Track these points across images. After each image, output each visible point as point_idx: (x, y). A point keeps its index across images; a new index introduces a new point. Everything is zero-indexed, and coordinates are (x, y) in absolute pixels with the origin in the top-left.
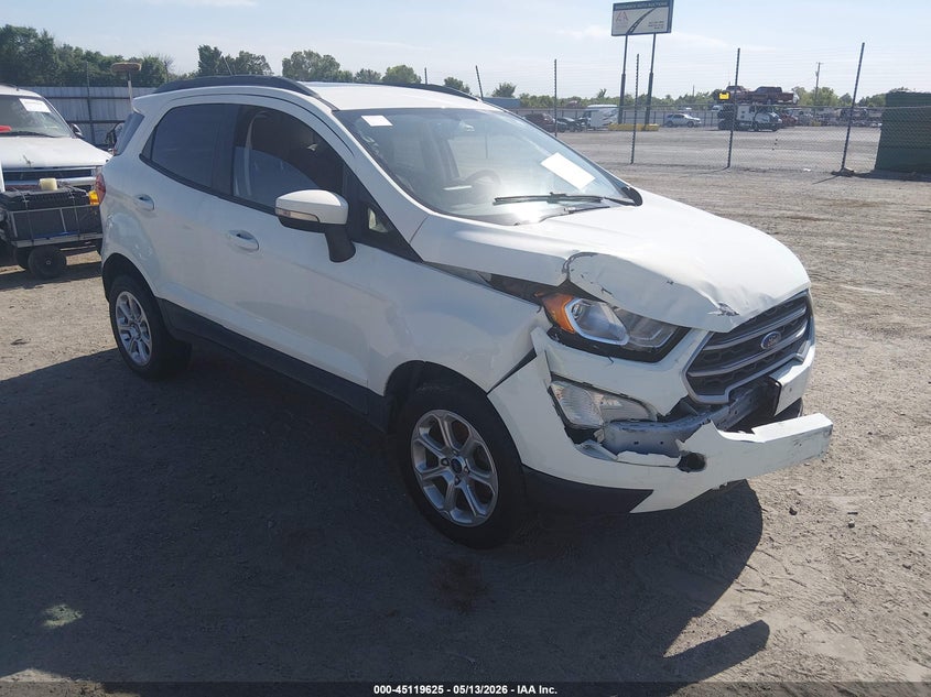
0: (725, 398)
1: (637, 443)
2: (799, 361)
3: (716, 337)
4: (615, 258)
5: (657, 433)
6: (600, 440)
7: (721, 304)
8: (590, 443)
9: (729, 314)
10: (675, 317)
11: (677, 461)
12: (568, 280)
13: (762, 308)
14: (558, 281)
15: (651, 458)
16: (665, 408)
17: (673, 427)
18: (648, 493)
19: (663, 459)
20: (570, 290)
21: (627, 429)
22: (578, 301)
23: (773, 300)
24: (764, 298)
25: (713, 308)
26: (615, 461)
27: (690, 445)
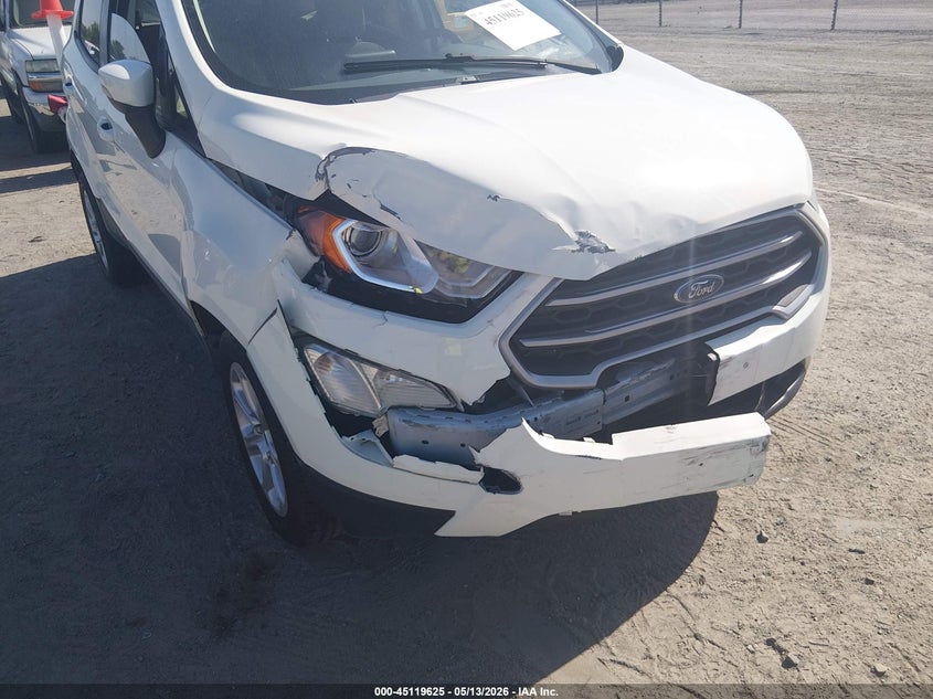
0: (590, 380)
1: (425, 442)
2: (780, 319)
3: (567, 287)
4: (402, 157)
5: (451, 431)
6: (381, 432)
7: (581, 234)
8: (367, 435)
9: (594, 250)
10: (496, 253)
11: (478, 476)
12: (328, 192)
13: (669, 239)
14: (312, 192)
15: (440, 468)
16: (472, 392)
17: (479, 424)
18: (450, 514)
19: (458, 471)
20: (333, 206)
21: (409, 422)
22: (351, 223)
23: (699, 226)
24: (676, 223)
25: (566, 239)
26: (391, 466)
27: (490, 456)
